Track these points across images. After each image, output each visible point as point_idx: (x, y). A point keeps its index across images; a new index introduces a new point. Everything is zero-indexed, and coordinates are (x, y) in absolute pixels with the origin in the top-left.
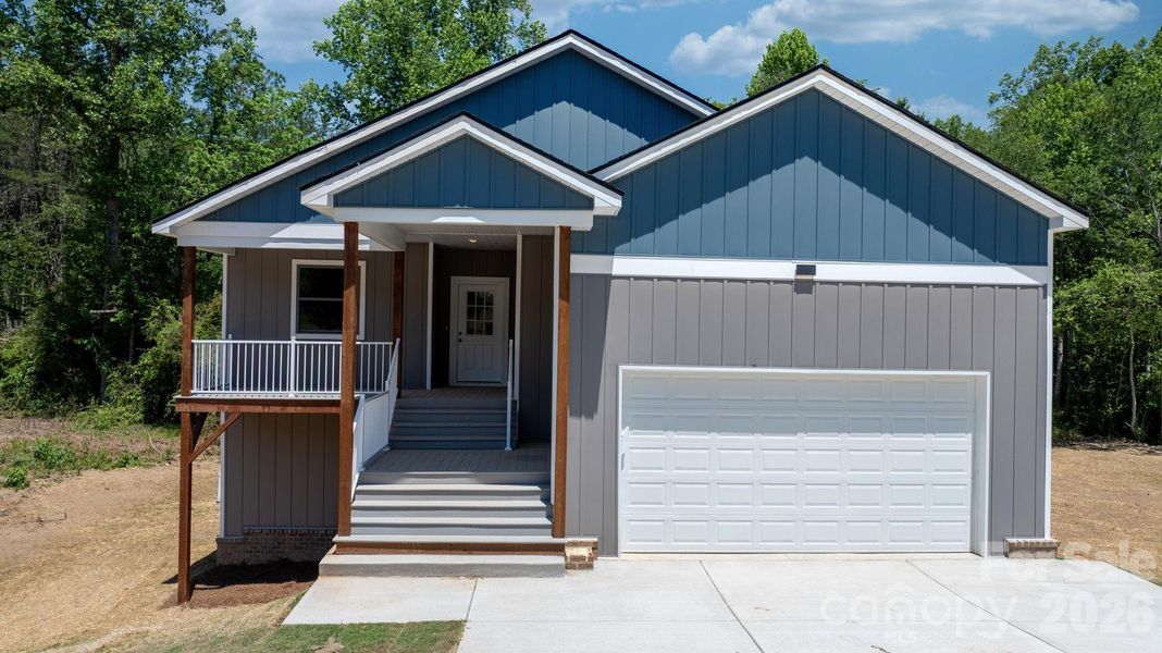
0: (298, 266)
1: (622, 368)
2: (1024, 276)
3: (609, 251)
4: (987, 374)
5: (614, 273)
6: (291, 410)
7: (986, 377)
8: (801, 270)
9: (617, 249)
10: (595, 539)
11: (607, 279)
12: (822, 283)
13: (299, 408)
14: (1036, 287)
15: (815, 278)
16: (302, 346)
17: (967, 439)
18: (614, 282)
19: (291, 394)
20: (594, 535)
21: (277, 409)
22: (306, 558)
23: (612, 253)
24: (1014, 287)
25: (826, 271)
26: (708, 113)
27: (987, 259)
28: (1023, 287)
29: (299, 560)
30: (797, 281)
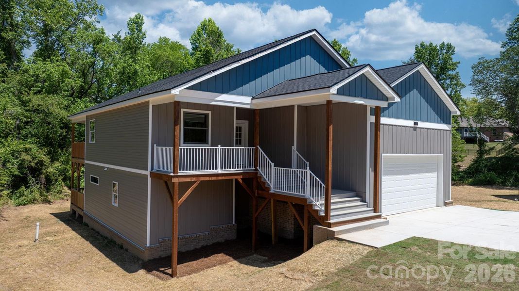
0: (184, 112)
2: (447, 127)
6: (220, 178)
7: (443, 156)
8: (415, 124)
13: (223, 177)
15: (417, 126)
16: (223, 149)
17: (435, 174)
19: (219, 171)
21: (214, 178)
22: (188, 249)
26: (348, 66)
27: (443, 122)
28: (447, 130)
29: (185, 251)
30: (414, 127)
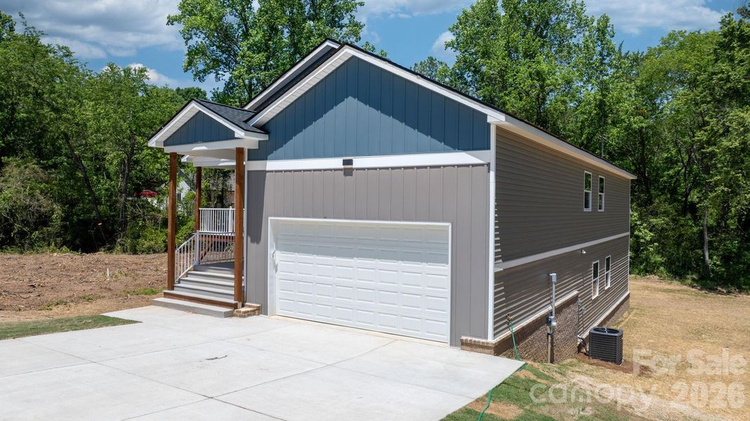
1: (270, 218)
2: (474, 158)
3: (264, 158)
4: (449, 224)
5: (267, 169)
7: (448, 226)
8: (346, 162)
9: (269, 157)
10: (259, 305)
11: (264, 172)
12: (357, 169)
14: (483, 165)
15: (353, 166)
18: (267, 174)
20: (258, 303)
23: (266, 159)
24: (467, 166)
25: (359, 162)
27: (451, 148)
28: (474, 165)
30: (345, 169)
